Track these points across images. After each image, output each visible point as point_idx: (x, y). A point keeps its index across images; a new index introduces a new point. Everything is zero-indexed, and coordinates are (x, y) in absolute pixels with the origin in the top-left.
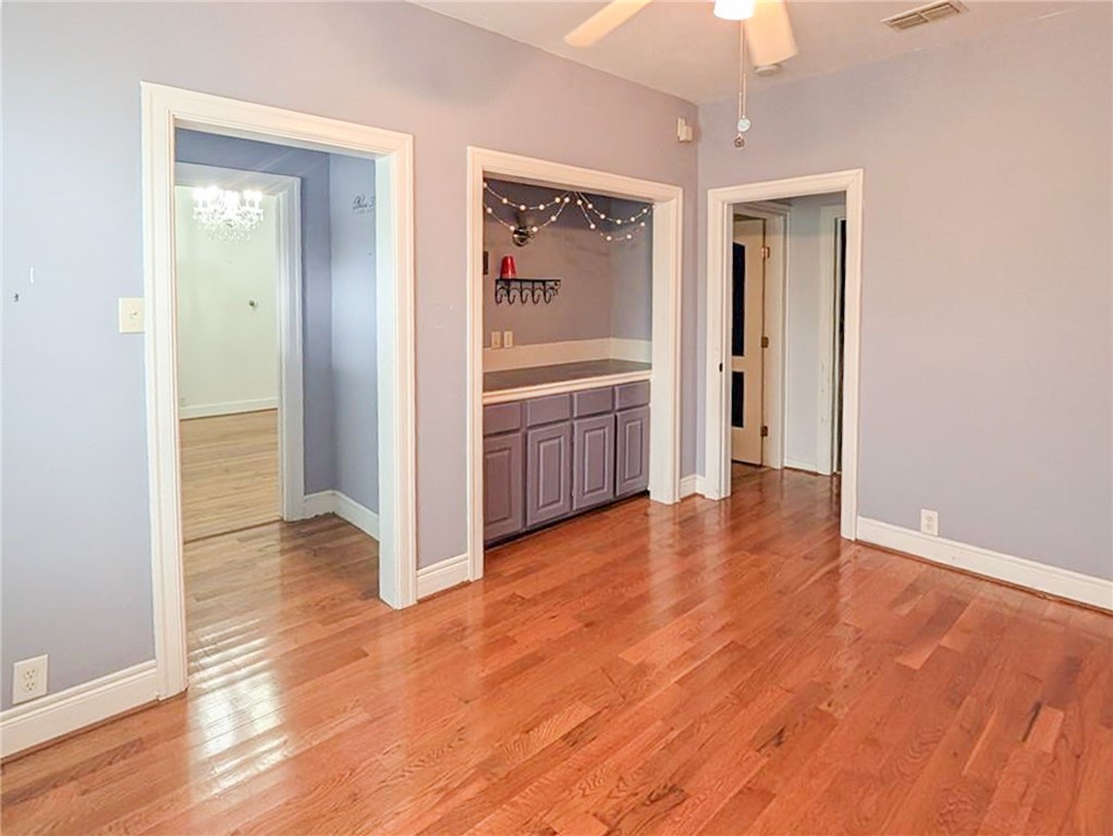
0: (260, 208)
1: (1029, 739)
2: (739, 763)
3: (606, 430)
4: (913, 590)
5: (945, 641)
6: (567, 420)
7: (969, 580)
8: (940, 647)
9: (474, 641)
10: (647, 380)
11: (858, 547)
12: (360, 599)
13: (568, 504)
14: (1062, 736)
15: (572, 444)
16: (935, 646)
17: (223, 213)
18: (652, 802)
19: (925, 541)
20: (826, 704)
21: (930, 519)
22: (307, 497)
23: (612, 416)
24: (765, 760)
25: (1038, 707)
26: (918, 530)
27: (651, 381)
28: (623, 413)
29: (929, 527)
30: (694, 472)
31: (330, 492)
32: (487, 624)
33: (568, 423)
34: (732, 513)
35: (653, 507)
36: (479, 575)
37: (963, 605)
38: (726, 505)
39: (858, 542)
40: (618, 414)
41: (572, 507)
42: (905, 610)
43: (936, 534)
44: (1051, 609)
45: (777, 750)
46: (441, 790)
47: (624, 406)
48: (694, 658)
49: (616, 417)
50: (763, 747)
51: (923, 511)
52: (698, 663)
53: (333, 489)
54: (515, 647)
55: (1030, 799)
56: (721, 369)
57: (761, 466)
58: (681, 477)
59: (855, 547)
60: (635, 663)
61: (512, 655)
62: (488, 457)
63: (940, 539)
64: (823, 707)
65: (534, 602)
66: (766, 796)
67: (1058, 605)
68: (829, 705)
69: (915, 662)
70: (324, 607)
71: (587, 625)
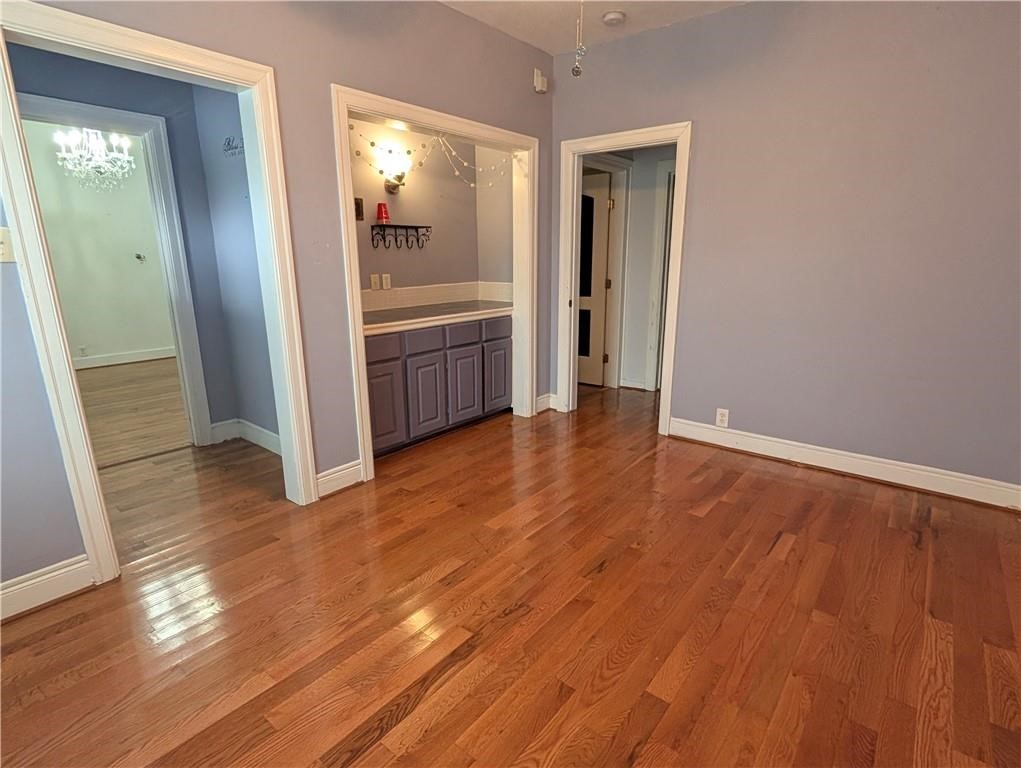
0: (130, 155)
1: (772, 553)
2: (571, 586)
3: (475, 358)
4: (706, 466)
5: (724, 498)
6: (440, 350)
7: (746, 457)
8: (720, 502)
9: (370, 523)
10: (510, 316)
11: (670, 440)
12: (270, 500)
13: (444, 418)
14: (793, 550)
15: (446, 370)
16: (716, 502)
17: (89, 160)
18: (506, 615)
19: (718, 433)
20: (635, 544)
21: (723, 415)
22: (214, 425)
23: (480, 346)
24: (590, 582)
25: (780, 534)
26: (714, 424)
27: (513, 317)
28: (489, 343)
29: (722, 421)
30: (548, 391)
31: (236, 420)
32: (379, 510)
33: (442, 352)
34: (578, 421)
35: (515, 420)
36: (371, 476)
37: (739, 474)
38: (573, 416)
39: (670, 437)
40: (485, 344)
41: (448, 420)
42: (698, 480)
43: (726, 425)
44: (799, 473)
45: (600, 575)
46: (344, 623)
47: (489, 337)
48: (542, 521)
49: (483, 348)
50: (589, 573)
51: (719, 410)
52: (545, 524)
53: (238, 418)
54: (402, 525)
55: (766, 589)
56: (570, 305)
57: (602, 387)
58: (538, 396)
59: (667, 440)
60: (497, 528)
61: (399, 531)
62: (373, 381)
63: (730, 430)
64: (634, 546)
65: (417, 493)
66: (588, 603)
67: (806, 470)
68: (638, 544)
69: (701, 512)
70: (237, 508)
71: (459, 506)
